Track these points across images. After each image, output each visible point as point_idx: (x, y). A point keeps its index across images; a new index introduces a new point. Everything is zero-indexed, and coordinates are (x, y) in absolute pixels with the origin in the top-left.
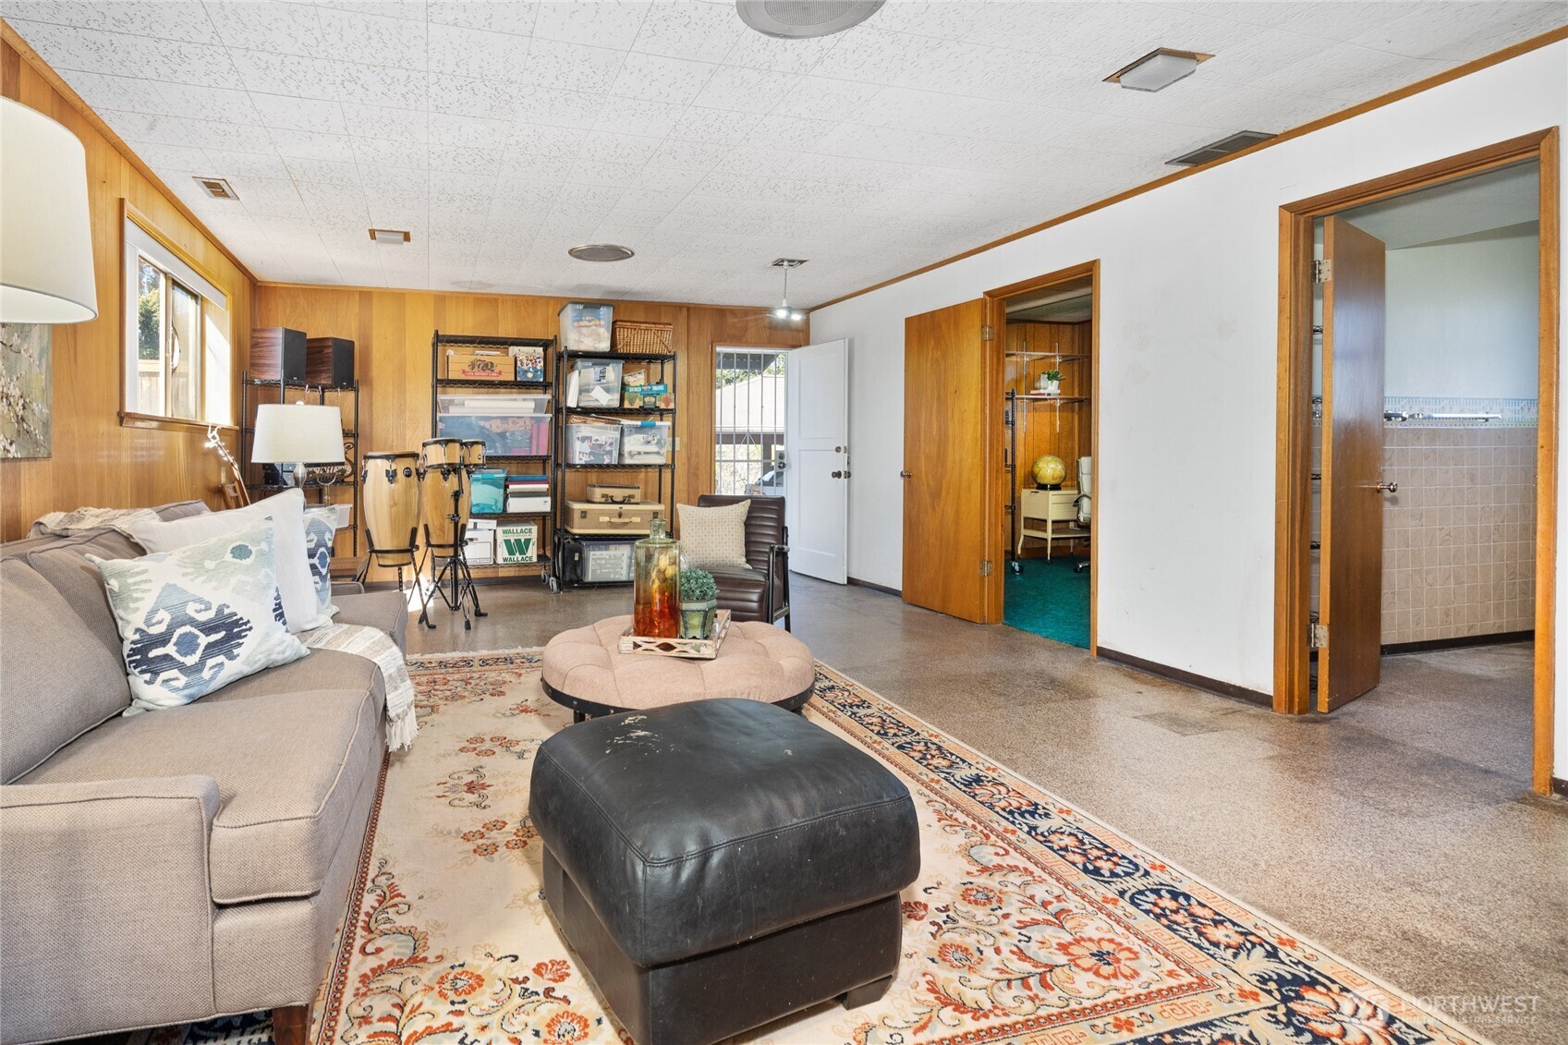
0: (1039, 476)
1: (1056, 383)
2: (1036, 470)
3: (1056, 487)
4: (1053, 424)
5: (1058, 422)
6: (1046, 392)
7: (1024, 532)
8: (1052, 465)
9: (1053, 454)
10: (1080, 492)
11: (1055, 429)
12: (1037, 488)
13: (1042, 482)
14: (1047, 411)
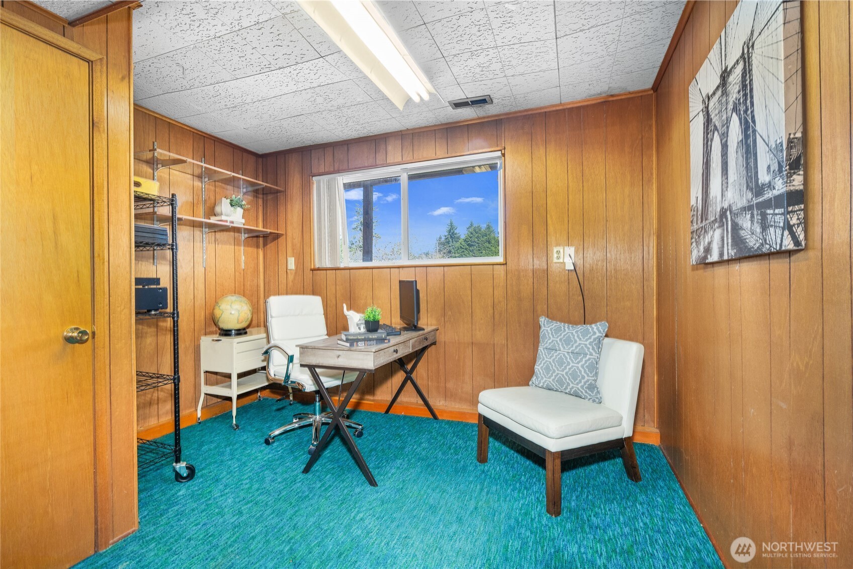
0: (221, 320)
1: (240, 211)
2: (217, 312)
3: (241, 332)
4: (236, 261)
5: (243, 258)
6: (229, 219)
7: (205, 389)
8: (237, 306)
9: (239, 294)
10: (269, 342)
11: (240, 265)
12: (221, 335)
13: (226, 326)
14: (230, 244)
